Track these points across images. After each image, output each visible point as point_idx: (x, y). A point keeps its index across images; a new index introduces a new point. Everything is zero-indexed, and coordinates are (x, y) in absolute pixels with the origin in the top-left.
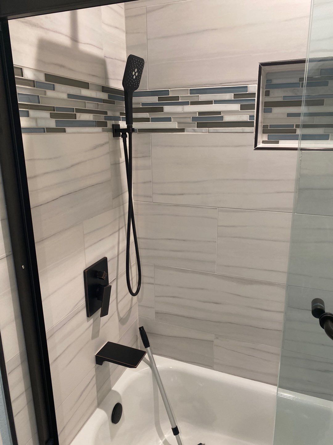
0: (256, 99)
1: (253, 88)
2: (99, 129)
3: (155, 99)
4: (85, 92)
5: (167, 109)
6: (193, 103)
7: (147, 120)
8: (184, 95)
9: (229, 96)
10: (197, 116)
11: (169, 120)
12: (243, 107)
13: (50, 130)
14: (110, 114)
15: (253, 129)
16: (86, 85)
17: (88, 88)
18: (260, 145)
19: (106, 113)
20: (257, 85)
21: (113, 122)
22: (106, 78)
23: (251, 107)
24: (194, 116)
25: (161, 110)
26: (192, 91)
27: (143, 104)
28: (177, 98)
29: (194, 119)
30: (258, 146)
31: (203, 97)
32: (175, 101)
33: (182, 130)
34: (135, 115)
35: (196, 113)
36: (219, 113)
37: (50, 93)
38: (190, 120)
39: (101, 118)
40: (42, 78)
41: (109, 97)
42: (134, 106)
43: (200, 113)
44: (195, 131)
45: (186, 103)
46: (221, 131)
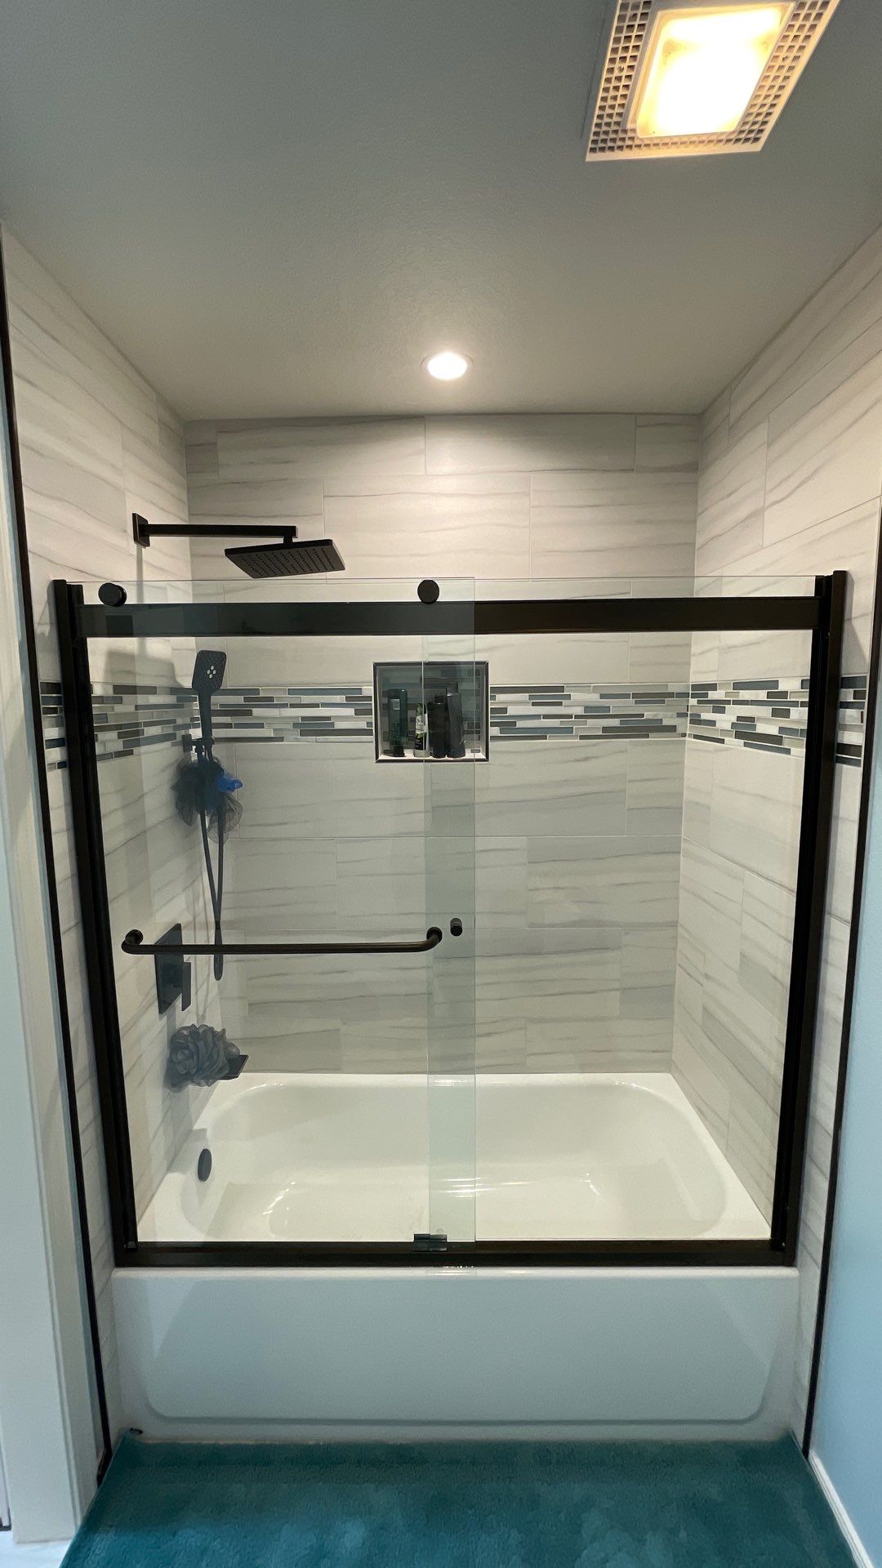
0: (373, 702)
1: (369, 690)
2: (168, 744)
3: (240, 700)
4: (153, 699)
5: (256, 711)
6: (292, 706)
7: (229, 726)
8: (281, 696)
9: (340, 699)
10: (300, 721)
11: (261, 726)
12: (357, 712)
13: (119, 754)
14: (179, 721)
15: (373, 738)
16: (152, 690)
17: (155, 693)
18: (382, 757)
19: (174, 721)
20: (372, 688)
21: (183, 732)
22: (173, 676)
23: (368, 712)
24: (296, 721)
25: (250, 713)
26: (291, 692)
27: (222, 705)
28: (271, 699)
29: (296, 725)
30: (380, 758)
31: (306, 699)
32: (268, 702)
33: (281, 739)
34: (215, 720)
35: (298, 717)
36: (329, 718)
37: (118, 708)
38: (290, 726)
39: (169, 730)
40: (110, 692)
41: (179, 700)
42: (212, 708)
43: (303, 718)
44: (297, 740)
45: (284, 706)
46: (332, 740)
